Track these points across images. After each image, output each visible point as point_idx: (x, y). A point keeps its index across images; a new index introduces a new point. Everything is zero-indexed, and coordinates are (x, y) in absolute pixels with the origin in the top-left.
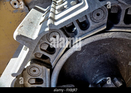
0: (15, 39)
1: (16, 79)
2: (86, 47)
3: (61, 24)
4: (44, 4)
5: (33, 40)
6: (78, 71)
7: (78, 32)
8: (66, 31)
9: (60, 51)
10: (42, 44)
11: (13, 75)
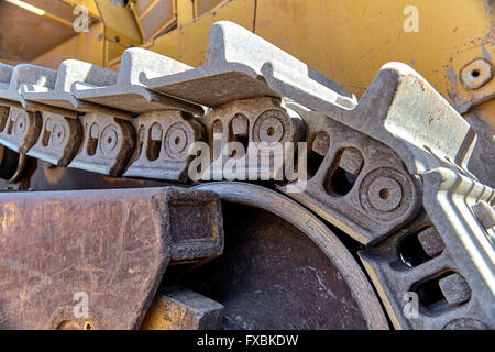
0: (384, 67)
1: (255, 77)
2: (343, 301)
3: (443, 215)
4: (481, 164)
5: (383, 123)
6: (263, 271)
7: (403, 275)
8: (404, 231)
9: (335, 210)
10: (360, 154)
11: (268, 67)
